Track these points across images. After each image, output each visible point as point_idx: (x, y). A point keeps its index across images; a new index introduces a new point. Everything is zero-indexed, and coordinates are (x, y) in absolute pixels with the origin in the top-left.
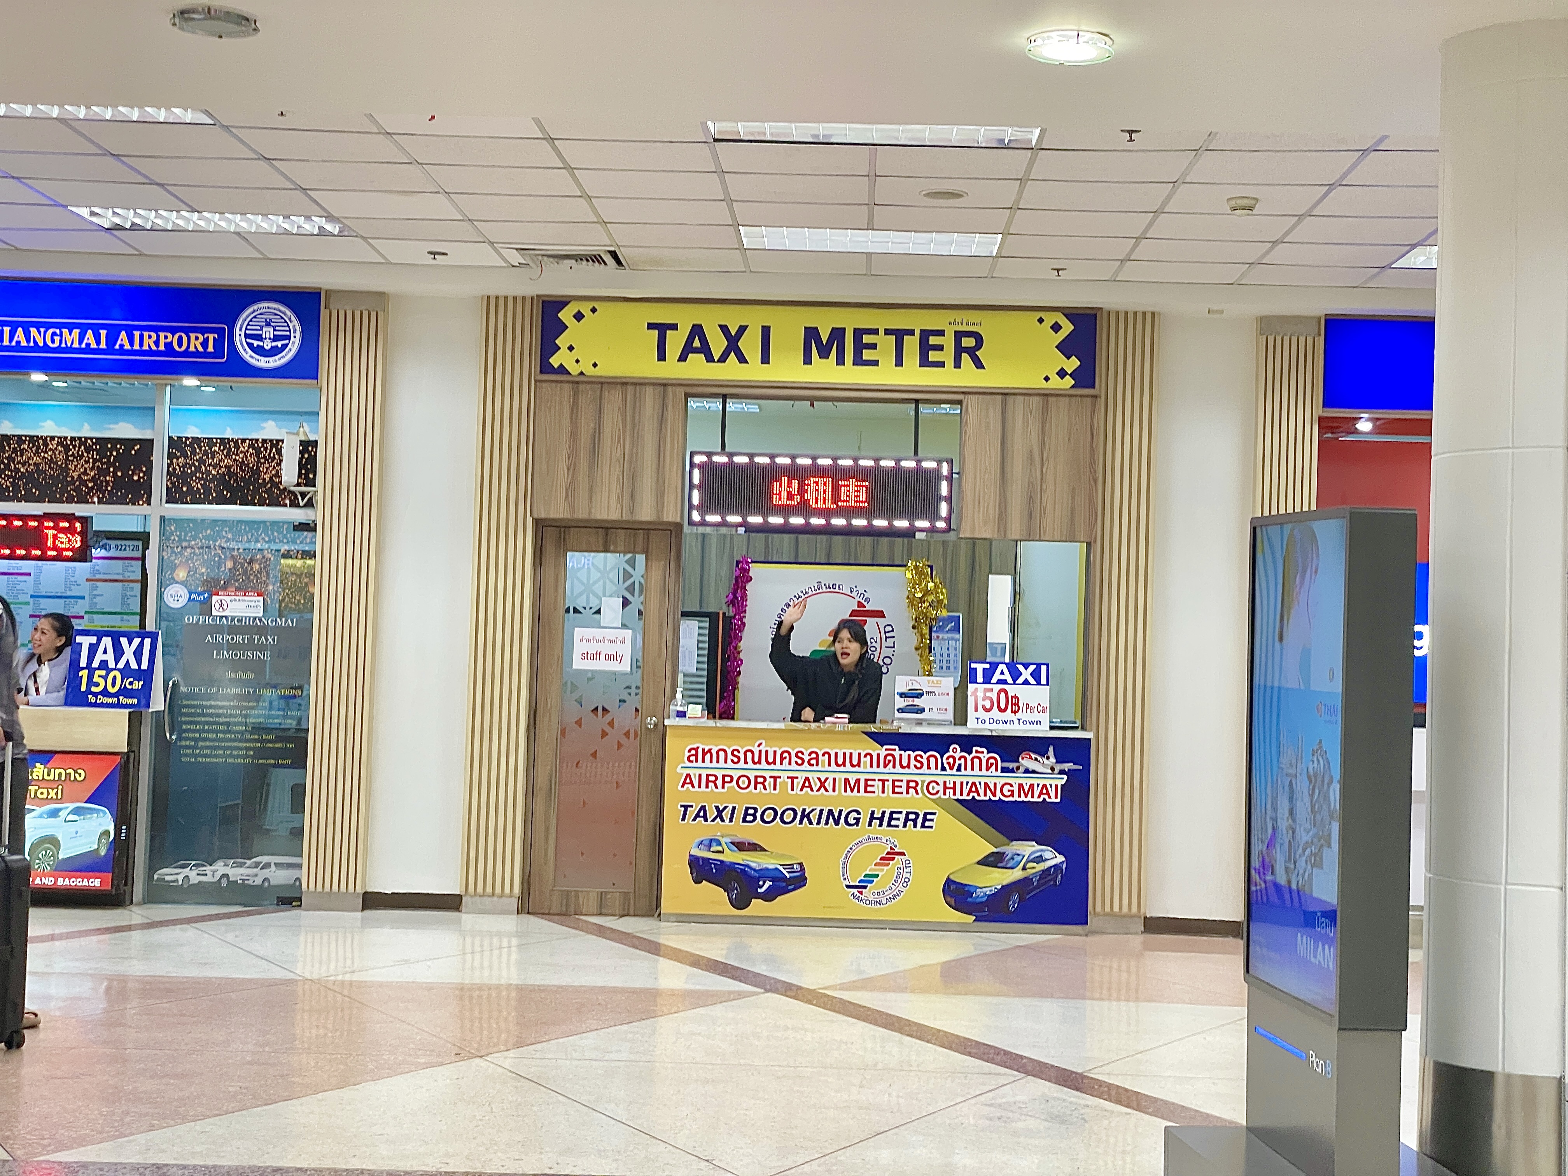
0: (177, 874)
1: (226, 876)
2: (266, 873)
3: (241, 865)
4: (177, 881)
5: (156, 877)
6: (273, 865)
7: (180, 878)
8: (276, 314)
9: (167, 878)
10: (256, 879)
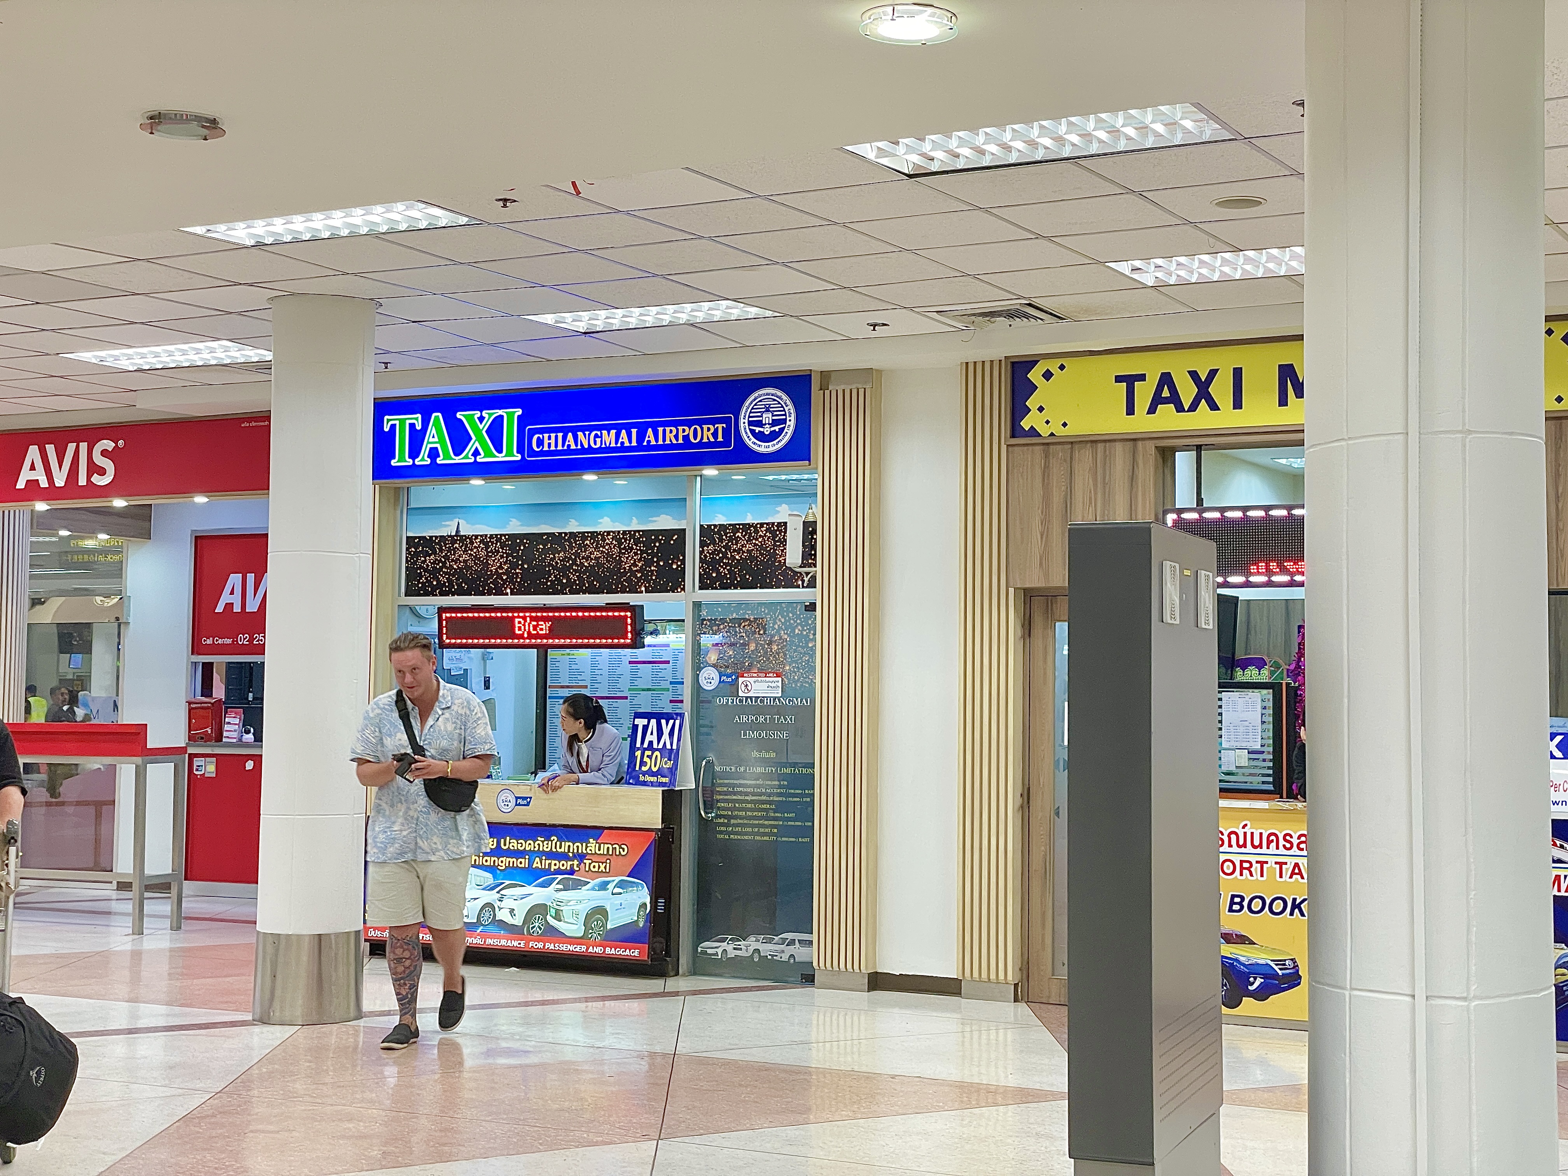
0: (716, 948)
1: (757, 951)
2: (791, 950)
3: (770, 941)
4: (717, 954)
5: (699, 949)
6: (797, 941)
7: (720, 951)
8: (775, 400)
9: (709, 951)
10: (783, 955)
